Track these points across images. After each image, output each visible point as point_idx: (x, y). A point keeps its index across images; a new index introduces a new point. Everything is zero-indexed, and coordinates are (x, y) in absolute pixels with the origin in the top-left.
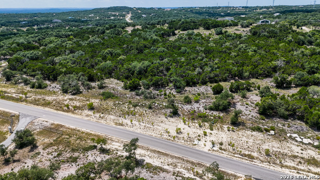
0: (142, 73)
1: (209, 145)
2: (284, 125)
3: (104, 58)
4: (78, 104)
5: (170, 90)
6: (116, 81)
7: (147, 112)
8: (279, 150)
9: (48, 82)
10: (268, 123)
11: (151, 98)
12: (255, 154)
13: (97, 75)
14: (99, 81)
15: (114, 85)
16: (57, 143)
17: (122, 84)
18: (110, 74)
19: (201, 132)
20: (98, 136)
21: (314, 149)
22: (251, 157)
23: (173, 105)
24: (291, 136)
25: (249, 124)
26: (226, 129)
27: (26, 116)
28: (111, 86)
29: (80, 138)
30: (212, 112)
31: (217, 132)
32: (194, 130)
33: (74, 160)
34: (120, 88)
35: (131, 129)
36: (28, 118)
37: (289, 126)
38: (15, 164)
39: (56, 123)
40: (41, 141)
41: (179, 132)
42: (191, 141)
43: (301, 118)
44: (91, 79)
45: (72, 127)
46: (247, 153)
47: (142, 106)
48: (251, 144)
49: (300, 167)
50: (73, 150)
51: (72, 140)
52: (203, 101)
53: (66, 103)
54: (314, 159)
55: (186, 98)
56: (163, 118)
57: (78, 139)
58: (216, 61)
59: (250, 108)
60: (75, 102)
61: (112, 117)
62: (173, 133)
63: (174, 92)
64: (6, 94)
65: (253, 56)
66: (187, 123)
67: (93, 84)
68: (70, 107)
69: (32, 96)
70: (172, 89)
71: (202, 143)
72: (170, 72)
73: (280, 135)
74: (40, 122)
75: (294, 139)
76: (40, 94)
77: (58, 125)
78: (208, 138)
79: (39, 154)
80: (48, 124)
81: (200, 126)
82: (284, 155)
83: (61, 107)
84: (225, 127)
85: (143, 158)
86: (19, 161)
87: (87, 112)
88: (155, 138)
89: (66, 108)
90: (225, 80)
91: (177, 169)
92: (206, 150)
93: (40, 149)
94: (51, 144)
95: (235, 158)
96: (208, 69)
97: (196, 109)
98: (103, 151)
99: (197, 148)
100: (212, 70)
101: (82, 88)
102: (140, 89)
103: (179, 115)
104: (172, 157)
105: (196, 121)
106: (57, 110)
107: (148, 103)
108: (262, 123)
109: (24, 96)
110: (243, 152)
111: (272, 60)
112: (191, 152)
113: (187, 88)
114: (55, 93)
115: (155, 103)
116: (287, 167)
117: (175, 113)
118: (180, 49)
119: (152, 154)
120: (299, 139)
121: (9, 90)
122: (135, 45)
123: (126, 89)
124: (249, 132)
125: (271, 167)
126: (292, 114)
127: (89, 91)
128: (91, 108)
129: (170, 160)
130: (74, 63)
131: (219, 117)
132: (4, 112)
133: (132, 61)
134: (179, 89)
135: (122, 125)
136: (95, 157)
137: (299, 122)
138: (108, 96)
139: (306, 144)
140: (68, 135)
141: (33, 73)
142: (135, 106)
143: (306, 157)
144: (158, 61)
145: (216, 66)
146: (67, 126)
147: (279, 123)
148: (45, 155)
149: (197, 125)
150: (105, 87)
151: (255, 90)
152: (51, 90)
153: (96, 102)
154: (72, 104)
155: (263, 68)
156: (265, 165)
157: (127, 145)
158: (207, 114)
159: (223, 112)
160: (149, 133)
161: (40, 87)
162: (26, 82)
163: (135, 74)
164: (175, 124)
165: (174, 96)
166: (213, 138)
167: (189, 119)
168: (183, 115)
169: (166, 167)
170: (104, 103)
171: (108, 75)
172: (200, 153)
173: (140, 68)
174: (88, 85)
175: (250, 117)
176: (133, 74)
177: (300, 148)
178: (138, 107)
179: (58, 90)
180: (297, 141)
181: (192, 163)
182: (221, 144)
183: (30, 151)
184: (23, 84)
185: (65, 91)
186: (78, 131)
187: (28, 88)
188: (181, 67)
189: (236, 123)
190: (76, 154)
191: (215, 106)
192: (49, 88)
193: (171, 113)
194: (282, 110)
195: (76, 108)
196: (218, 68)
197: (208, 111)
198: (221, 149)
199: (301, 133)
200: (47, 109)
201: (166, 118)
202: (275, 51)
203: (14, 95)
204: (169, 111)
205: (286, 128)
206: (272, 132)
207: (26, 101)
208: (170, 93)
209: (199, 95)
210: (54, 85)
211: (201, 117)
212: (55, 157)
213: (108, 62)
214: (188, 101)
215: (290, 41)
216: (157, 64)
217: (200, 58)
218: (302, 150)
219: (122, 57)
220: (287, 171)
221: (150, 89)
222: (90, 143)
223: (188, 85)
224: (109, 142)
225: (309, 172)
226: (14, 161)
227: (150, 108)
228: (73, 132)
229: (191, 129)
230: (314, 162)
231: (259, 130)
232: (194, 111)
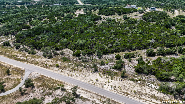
0: (82, 47)
1: (110, 87)
2: (145, 78)
3: (63, 37)
4: (51, 64)
5: (95, 57)
6: (69, 50)
7: (83, 69)
8: (140, 91)
9: (36, 50)
10: (139, 77)
11: (85, 61)
12: (129, 93)
13: (60, 47)
14: (61, 50)
15: (68, 52)
16: (43, 85)
17: (72, 52)
19: (107, 81)
20: (61, 82)
21: (156, 90)
22: (127, 94)
23: (95, 67)
24: (147, 84)
25: (129, 77)
26: (118, 79)
27: (28, 70)
28: (67, 53)
29: (53, 83)
30: (114, 70)
31: (114, 81)
32: (104, 80)
33: (50, 94)
34: (71, 55)
35: (75, 78)
36: (29, 72)
37: (148, 79)
38: (26, 95)
39: (42, 74)
40: (36, 84)
41: (97, 80)
42: (102, 85)
43: (154, 74)
44: (57, 49)
45: (49, 77)
46: (126, 92)
47: (81, 66)
48: (128, 87)
49: (148, 99)
50: (50, 89)
51: (49, 84)
52: (110, 63)
53: (45, 63)
54: (154, 96)
55: (102, 62)
56: (90, 73)
57: (52, 83)
58: (119, 40)
59: (132, 68)
60: (50, 63)
61: (67, 72)
62: (94, 81)
63: (97, 58)
64: (17, 57)
65: (139, 36)
66: (101, 75)
67: (58, 52)
68: (48, 66)
69: (30, 59)
70: (96, 56)
71: (106, 86)
72: (96, 46)
73: (142, 83)
74: (35, 74)
75: (148, 85)
76: (34, 57)
77: (43, 76)
78: (110, 84)
79: (35, 90)
80: (38, 75)
81: (107, 78)
82: (142, 93)
83: (43, 65)
84: (118, 78)
85: (80, 94)
86: (27, 94)
87: (55, 68)
88: (86, 83)
89: (45, 66)
90: (123, 51)
91: (94, 100)
92: (108, 90)
93: (36, 88)
94: (40, 85)
95: (120, 94)
96: (115, 44)
97: (106, 68)
98: (63, 90)
99: (104, 88)
100: (117, 45)
101: (53, 54)
102: (81, 55)
103: (98, 72)
104: (93, 93)
105: (105, 75)
106: (42, 67)
107: (84, 64)
108: (136, 77)
109: (26, 58)
110: (124, 91)
111: (149, 39)
112: (101, 91)
113: (104, 56)
114: (40, 57)
115: (87, 64)
116: (142, 99)
117: (96, 71)
118: (103, 31)
119: (84, 92)
120: (150, 86)
121: (18, 55)
122: (79, 28)
123: (74, 55)
124: (129, 81)
125: (135, 99)
126: (151, 72)
127: (56, 56)
128: (57, 66)
129: (91, 95)
130: (48, 39)
131: (116, 73)
132: (18, 68)
133: (77, 39)
134: (100, 56)
135: (71, 76)
136: (59, 93)
137: (153, 76)
138: (65, 60)
139: (153, 88)
140: (47, 81)
141: (29, 45)
142: (78, 66)
143: (151, 94)
144: (90, 40)
145: (119, 43)
146: (47, 76)
147: (143, 77)
148: (38, 91)
149: (106, 77)
150: (64, 54)
151: (137, 57)
152: (38, 55)
153: (59, 63)
154: (48, 64)
155: (143, 44)
156: (133, 98)
158: (111, 71)
159: (118, 70)
160: (84, 80)
161: (33, 53)
162: (26, 51)
163: (79, 47)
164: (96, 76)
165: (97, 61)
166: (112, 84)
167: (102, 73)
168: (100, 71)
169: (89, 98)
170: (63, 64)
171: (65, 47)
172: (105, 92)
173: (81, 44)
174: (56, 53)
175: (131, 73)
177: (150, 90)
178: (79, 67)
179: (41, 55)
180: (149, 86)
181: (101, 96)
182: (115, 87)
183: (31, 89)
184: (24, 51)
185: (45, 56)
186: (52, 79)
187: (27, 54)
188: (102, 43)
189: (124, 76)
190: (51, 91)
191: (115, 67)
192: (37, 54)
193: (94, 70)
194: (145, 71)
195: (51, 66)
197: (112, 69)
198: (115, 89)
199: (152, 83)
200: (37, 66)
201: (92, 73)
202: (152, 33)
203: (21, 58)
205: (146, 79)
206: (139, 82)
207: (27, 61)
209: (109, 60)
210: (39, 52)
211: (108, 73)
212: (42, 92)
213: (65, 39)
214: (103, 64)
215: (162, 25)
216: (90, 42)
217: (111, 38)
218: (150, 91)
219: (72, 36)
220: (141, 101)
221: (86, 56)
222: (57, 86)
223: (104, 53)
224: (65, 85)
225: (151, 102)
226: (25, 94)
227: (85, 67)
228: (49, 80)
229: (103, 79)
230: (154, 97)
231: (133, 80)
232: (105, 70)
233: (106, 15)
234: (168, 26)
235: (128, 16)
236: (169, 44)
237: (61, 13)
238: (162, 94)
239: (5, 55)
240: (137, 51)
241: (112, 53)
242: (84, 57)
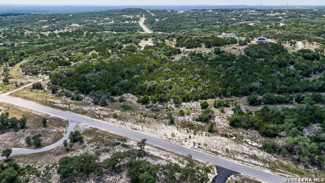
0: (151, 90)
1: (192, 144)
2: (244, 134)
3: (123, 77)
4: (106, 114)
5: (171, 105)
6: (132, 96)
7: (153, 121)
8: (235, 149)
9: (82, 95)
10: (234, 131)
11: (156, 110)
12: (219, 152)
13: (118, 90)
14: (119, 95)
15: (131, 98)
16: (95, 140)
17: (136, 99)
18: (127, 89)
19: (187, 136)
20: (121, 136)
21: (257, 149)
22: (217, 153)
23: (171, 117)
24: (245, 141)
25: (220, 132)
26: (204, 135)
27: (73, 121)
28: (128, 100)
29: (109, 137)
30: (198, 122)
31: (198, 136)
32: (184, 135)
33: (108, 151)
34: (134, 102)
35: (142, 133)
36: (74, 123)
37: (247, 134)
38: (73, 152)
39: (93, 127)
40: (86, 138)
41: (173, 135)
42: (180, 141)
43: (257, 129)
44: (114, 94)
46: (215, 150)
47: (150, 117)
48: (218, 145)
49: (246, 160)
50: (106, 145)
51: (105, 138)
52: (193, 114)
53: (98, 112)
54: (255, 155)
55: (181, 111)
56: (163, 125)
57: (108, 138)
58: (207, 82)
59: (225, 120)
60: (104, 112)
61: (130, 124)
62: (170, 136)
63: (173, 106)
64: (55, 104)
65: (238, 78)
66: (179, 129)
67: (116, 98)
68: (101, 116)
69: (73, 107)
71: (187, 143)
72: (172, 90)
73: (239, 140)
74: (83, 126)
76: (79, 105)
77: (94, 128)
78: (192, 140)
79: (85, 146)
80: (88, 128)
81: (188, 132)
82: (237, 153)
83: (94, 116)
84: (204, 133)
85: (149, 151)
86: (74, 150)
87: (112, 119)
88: (158, 139)
89: (98, 116)
90: (213, 97)
91: (169, 158)
92: (189, 148)
93: (86, 143)
94: (92, 140)
95: (206, 154)
96: (200, 88)
97: (187, 120)
98: (124, 146)
99: (183, 146)
100: (203, 90)
101: (107, 101)
102: (149, 103)
104: (167, 151)
105: (185, 129)
106: (92, 117)
107: (154, 114)
108: (230, 131)
109: (68, 106)
110: (212, 150)
111: (252, 81)
112: (179, 149)
113: (183, 104)
114: (89, 104)
115: (159, 115)
116: (237, 160)
117: (172, 123)
118: (182, 69)
119: (155, 149)
120: (250, 143)
121: (56, 101)
122: (146, 64)
123: (139, 103)
124: (219, 137)
125: (227, 160)
126: (252, 126)
127: (113, 103)
128: (115, 117)
129: (165, 153)
130: (100, 80)
131: (201, 126)
132: (57, 118)
133: (144, 80)
134: (177, 104)
135: (136, 129)
136: (119, 149)
137: (255, 131)
138: (126, 108)
139: (253, 146)
140: (102, 135)
141: (72, 88)
142: (145, 116)
143: (251, 154)
144: (164, 81)
145: (207, 86)
146: (100, 129)
147: (241, 132)
148: (89, 147)
149: (186, 131)
150: (124, 100)
151: (233, 106)
152: (86, 102)
153: (118, 112)
154: (102, 113)
155: (242, 88)
156: (224, 158)
157: (139, 143)
159: (205, 123)
160: (154, 135)
161: (78, 99)
162: (68, 96)
163: (146, 91)
164: (171, 130)
165: (173, 110)
166: (195, 140)
167: (181, 127)
168: (178, 124)
169: (162, 157)
170: (124, 113)
171: (125, 91)
172: (185, 150)
173: (150, 86)
174: (112, 99)
175: (223, 127)
176: (144, 91)
177: (249, 148)
178: (147, 117)
179: (91, 102)
180: (248, 144)
181: (179, 155)
182: (199, 144)
183: (79, 145)
184: (65, 96)
185: (96, 103)
186: (108, 133)
187: (69, 100)
188: (180, 86)
189: (212, 131)
190: (108, 148)
191: (200, 118)
192: (84, 100)
194: (244, 123)
195: (105, 116)
196: (208, 88)
197: (195, 122)
198: (199, 147)
199: (253, 139)
200: (85, 116)
201: (166, 125)
202: (257, 73)
203: (61, 105)
204: (168, 121)
205: (244, 135)
206: (234, 138)
207: (69, 110)
208: (170, 107)
209: (191, 109)
210: (87, 98)
211: (189, 126)
212: (95, 149)
213: (126, 80)
214: (182, 114)
215: (273, 63)
216: (163, 84)
217: (195, 79)
218: (250, 150)
219: (136, 76)
220: (236, 162)
221: (157, 103)
222: (116, 141)
223: (184, 101)
224: (128, 140)
225: (250, 163)
226: (72, 150)
227: (155, 118)
228: (105, 134)
229: (181, 134)
230: (254, 157)
231: (226, 136)
232: (185, 122)
233: (188, 48)
234: (283, 64)
235: (222, 48)
236: (282, 89)
237: (117, 44)
238: (266, 154)
239: (36, 101)
240: (234, 98)
241: (196, 100)
242: (155, 105)
